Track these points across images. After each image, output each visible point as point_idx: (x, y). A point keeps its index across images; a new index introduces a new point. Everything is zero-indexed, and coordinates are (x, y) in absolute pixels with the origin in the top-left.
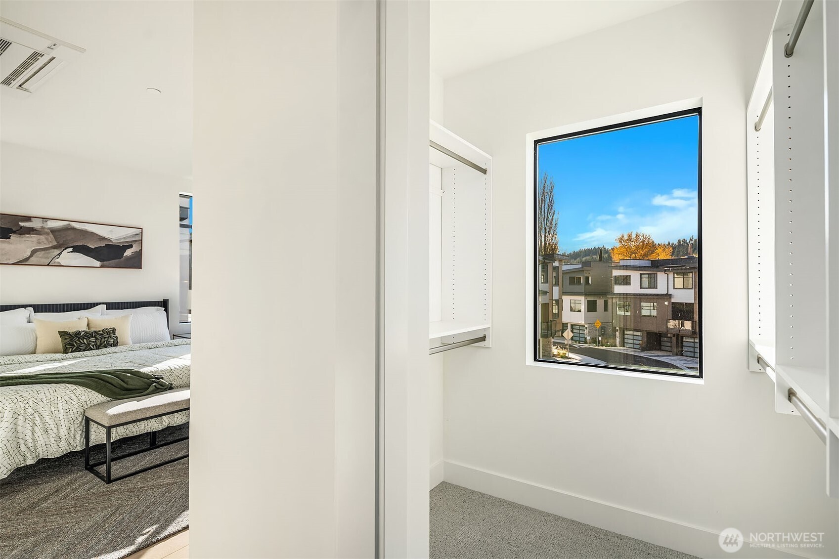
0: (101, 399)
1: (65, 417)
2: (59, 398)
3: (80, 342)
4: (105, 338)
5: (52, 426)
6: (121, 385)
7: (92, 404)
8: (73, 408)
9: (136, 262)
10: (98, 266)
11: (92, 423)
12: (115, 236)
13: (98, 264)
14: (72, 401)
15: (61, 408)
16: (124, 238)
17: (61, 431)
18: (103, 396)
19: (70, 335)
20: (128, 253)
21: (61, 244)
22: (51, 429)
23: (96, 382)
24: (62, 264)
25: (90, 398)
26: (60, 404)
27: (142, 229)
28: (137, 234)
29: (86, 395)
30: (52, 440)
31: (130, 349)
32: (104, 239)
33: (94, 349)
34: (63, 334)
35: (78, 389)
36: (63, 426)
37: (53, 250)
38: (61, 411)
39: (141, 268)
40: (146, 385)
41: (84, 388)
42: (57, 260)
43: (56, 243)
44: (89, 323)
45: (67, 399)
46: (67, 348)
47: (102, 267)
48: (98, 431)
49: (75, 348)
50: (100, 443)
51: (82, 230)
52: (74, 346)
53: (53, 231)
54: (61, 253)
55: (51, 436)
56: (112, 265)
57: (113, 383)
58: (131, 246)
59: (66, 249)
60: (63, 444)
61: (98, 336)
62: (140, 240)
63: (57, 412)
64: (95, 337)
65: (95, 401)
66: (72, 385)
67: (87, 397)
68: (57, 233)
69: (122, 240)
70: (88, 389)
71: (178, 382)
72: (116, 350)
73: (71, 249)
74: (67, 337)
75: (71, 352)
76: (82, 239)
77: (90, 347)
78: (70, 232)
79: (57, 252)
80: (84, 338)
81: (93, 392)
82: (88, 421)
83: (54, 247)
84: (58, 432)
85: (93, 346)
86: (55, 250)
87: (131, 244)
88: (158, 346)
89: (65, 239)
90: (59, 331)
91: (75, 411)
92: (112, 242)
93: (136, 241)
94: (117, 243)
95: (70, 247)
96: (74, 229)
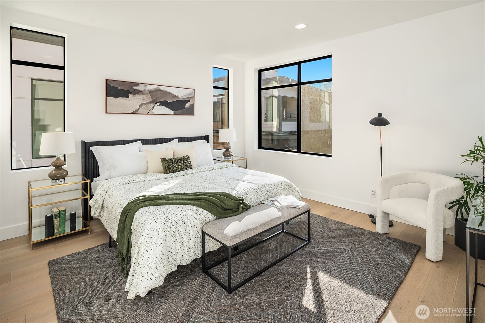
0: (211, 217)
1: (192, 233)
2: (189, 218)
3: (174, 166)
4: (186, 162)
5: (186, 240)
6: (222, 206)
7: (206, 222)
8: (197, 226)
9: (191, 112)
10: (173, 114)
11: (206, 236)
12: (181, 94)
13: (172, 112)
14: (196, 220)
15: (190, 225)
16: (185, 96)
17: (191, 243)
18: (212, 215)
19: (167, 161)
20: (188, 105)
21: (154, 100)
22: (185, 243)
23: (208, 204)
24: (155, 113)
25: (205, 217)
26: (190, 223)
27: (194, 89)
28: (192, 93)
29: (203, 215)
30: (186, 251)
31: (200, 171)
32: (175, 96)
33: (181, 171)
34: (163, 160)
35: (198, 210)
36: (192, 240)
37: (150, 104)
38: (191, 228)
39: (194, 115)
40: (236, 205)
41: (202, 209)
42: (152, 111)
43: (152, 100)
44: (174, 152)
45: (193, 219)
46: (167, 170)
47: (174, 114)
48: (209, 242)
49: (171, 170)
50: (210, 250)
51: (165, 91)
52: (171, 169)
53: (150, 92)
54: (154, 106)
55: (185, 249)
56: (179, 113)
57: (217, 204)
58: (189, 101)
59: (156, 103)
60: (192, 253)
61: (182, 162)
62: (193, 97)
63: (188, 229)
64: (181, 162)
65: (208, 219)
66: (195, 207)
67: (204, 216)
68: (152, 93)
69: (185, 97)
70: (204, 210)
71: (251, 202)
72: (193, 172)
73: (159, 104)
74: (166, 163)
75: (170, 173)
76: (164, 97)
77: (179, 169)
78: (159, 92)
79: (152, 105)
80: (175, 163)
81: (207, 212)
82: (204, 234)
83: (151, 102)
84: (189, 245)
85: (180, 169)
86: (151, 104)
87: (188, 99)
88: (214, 169)
89: (156, 97)
90: (161, 158)
91: (198, 228)
92: (179, 98)
93: (191, 97)
94: (182, 99)
95: (158, 102)
96: (160, 90)
